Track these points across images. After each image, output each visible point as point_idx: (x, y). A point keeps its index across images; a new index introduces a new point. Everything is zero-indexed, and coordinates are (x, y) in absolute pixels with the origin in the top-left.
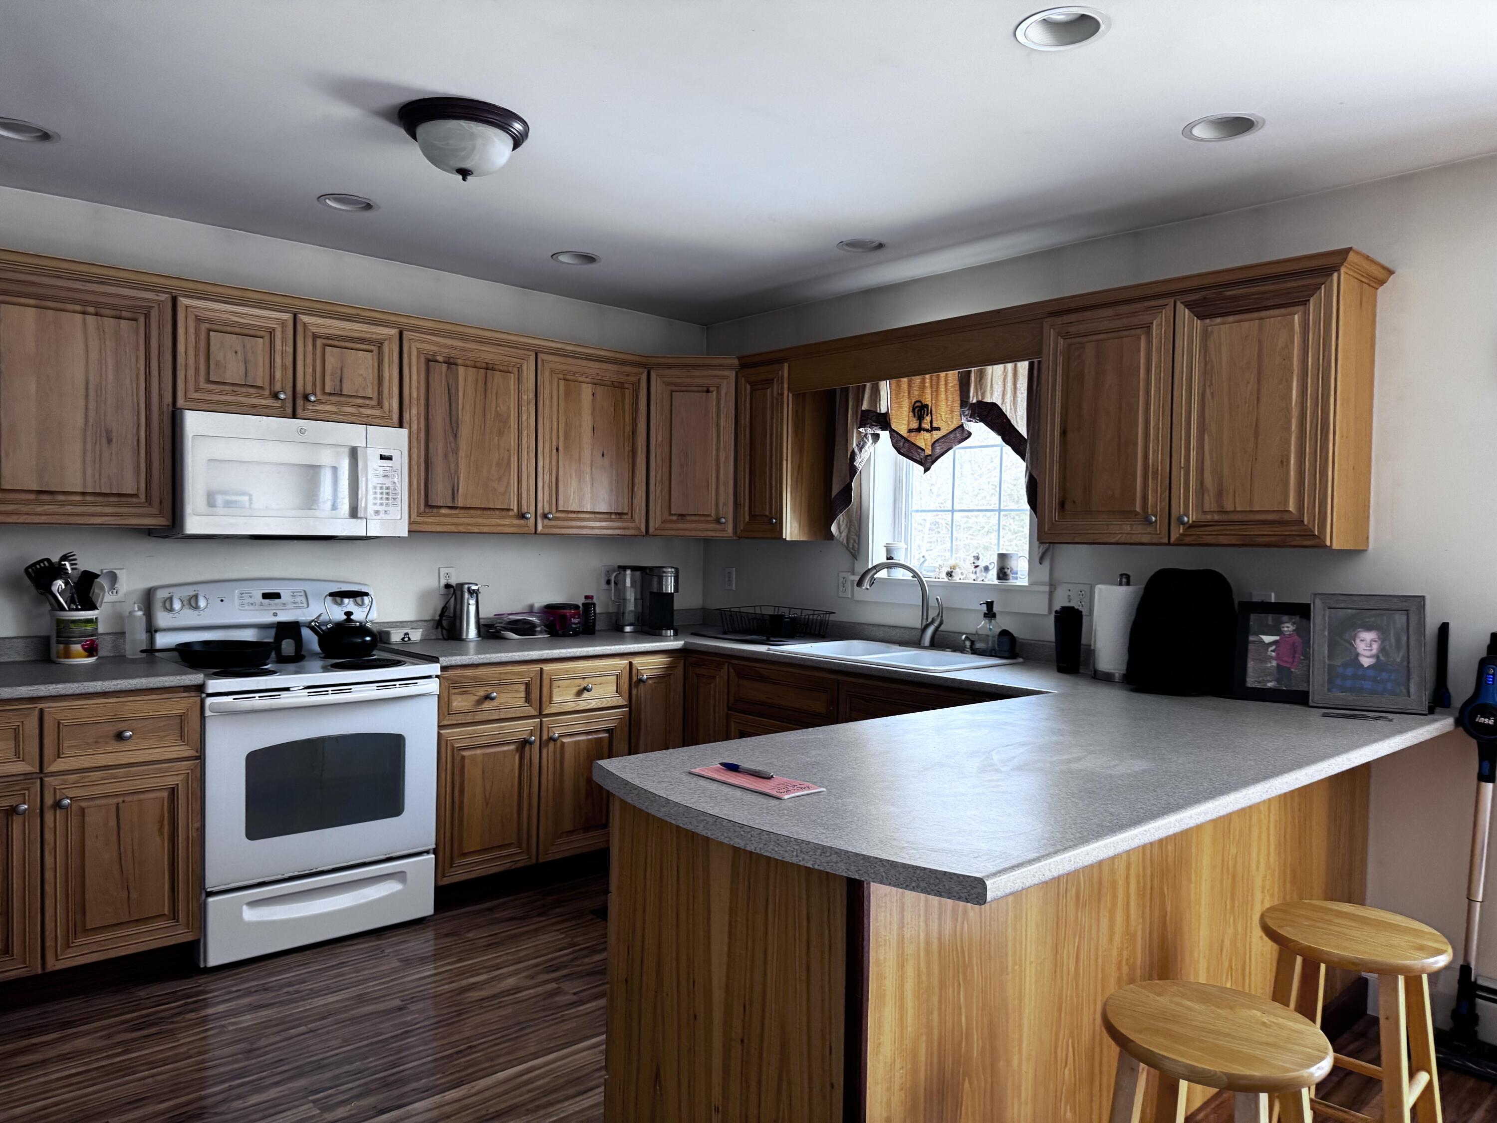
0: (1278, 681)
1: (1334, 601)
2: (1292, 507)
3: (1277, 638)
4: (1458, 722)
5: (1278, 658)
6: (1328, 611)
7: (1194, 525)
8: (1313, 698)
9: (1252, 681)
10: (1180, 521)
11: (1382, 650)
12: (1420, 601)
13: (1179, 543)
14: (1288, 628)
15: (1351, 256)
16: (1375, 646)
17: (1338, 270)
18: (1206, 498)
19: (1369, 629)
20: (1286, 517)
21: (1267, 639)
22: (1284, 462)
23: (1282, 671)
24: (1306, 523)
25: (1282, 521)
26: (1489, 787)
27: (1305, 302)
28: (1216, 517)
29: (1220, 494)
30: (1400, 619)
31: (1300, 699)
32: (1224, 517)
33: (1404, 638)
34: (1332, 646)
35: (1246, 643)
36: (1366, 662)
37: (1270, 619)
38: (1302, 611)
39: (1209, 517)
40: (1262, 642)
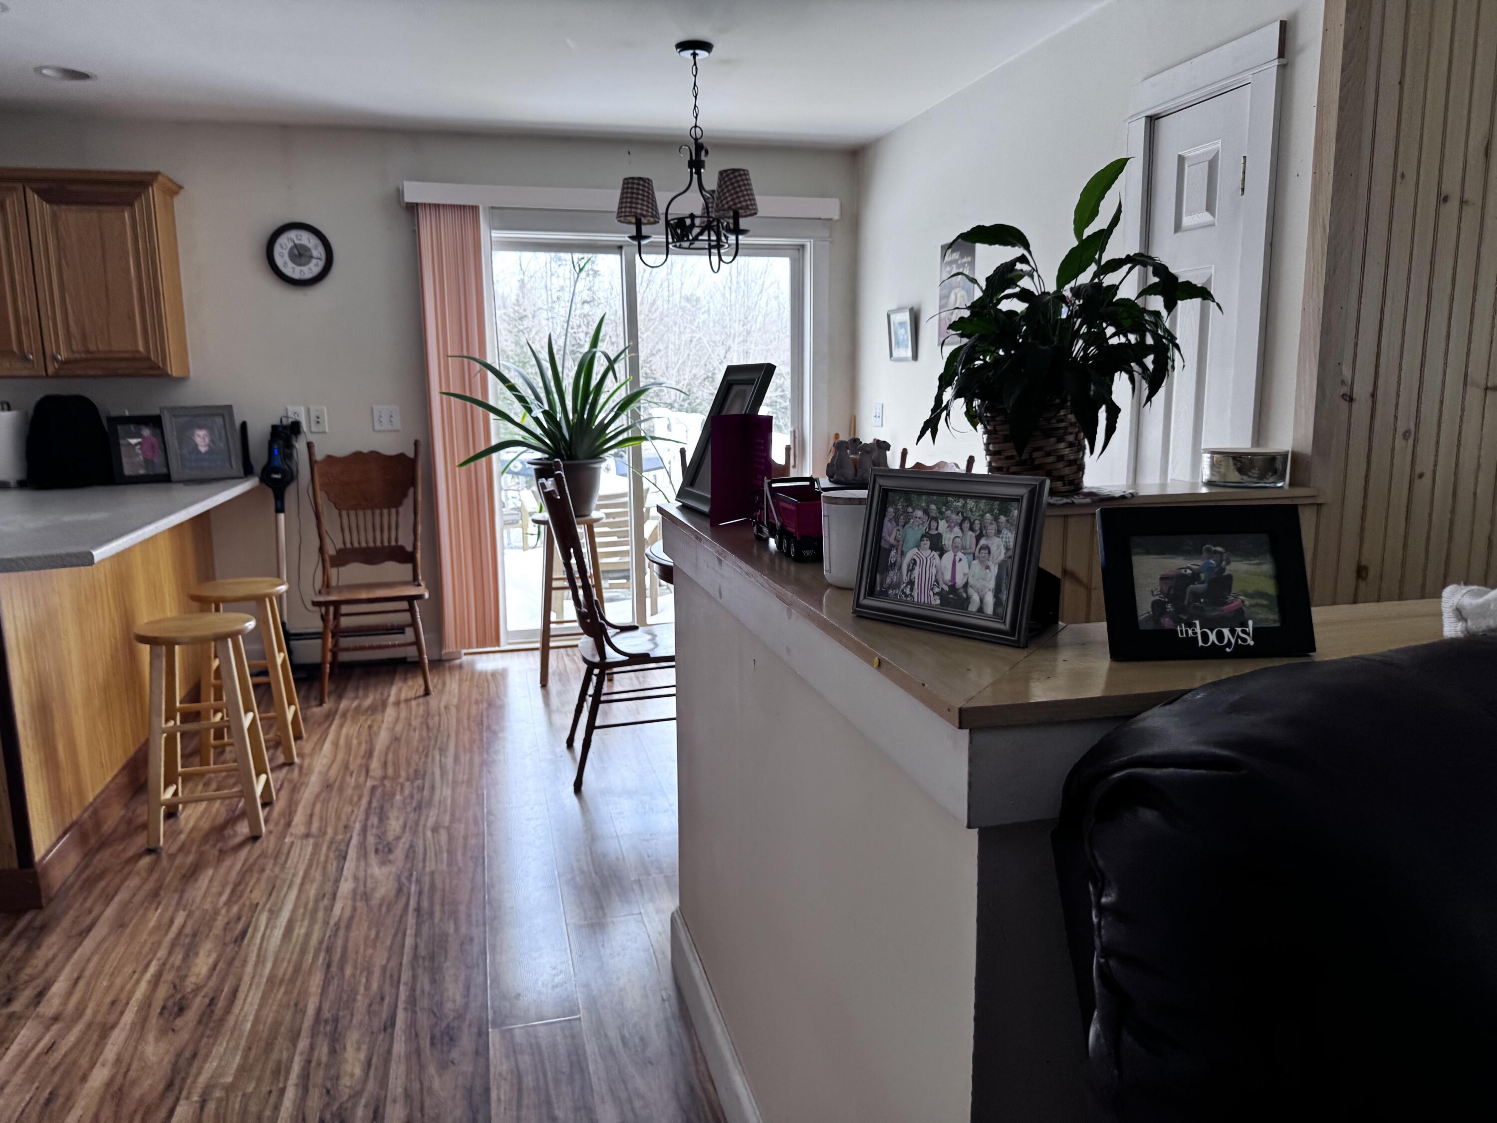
0: (146, 469)
1: (178, 411)
2: (141, 348)
3: (139, 440)
4: (262, 480)
5: (144, 453)
6: (173, 419)
7: (67, 362)
8: (174, 476)
9: (128, 471)
10: (54, 358)
11: (212, 441)
12: (229, 408)
13: (56, 376)
14: (146, 432)
15: (160, 178)
16: (207, 440)
17: (152, 186)
18: (74, 342)
19: (200, 427)
20: (138, 355)
21: (133, 441)
22: (131, 317)
23: (148, 462)
24: (152, 358)
25: (136, 358)
26: (282, 516)
27: (131, 205)
28: (83, 356)
29: (84, 337)
30: (219, 421)
31: (165, 479)
32: (90, 356)
33: (223, 433)
34: (180, 442)
35: (118, 445)
36: (203, 449)
37: (132, 427)
38: (155, 422)
39: (77, 356)
40: (130, 444)
